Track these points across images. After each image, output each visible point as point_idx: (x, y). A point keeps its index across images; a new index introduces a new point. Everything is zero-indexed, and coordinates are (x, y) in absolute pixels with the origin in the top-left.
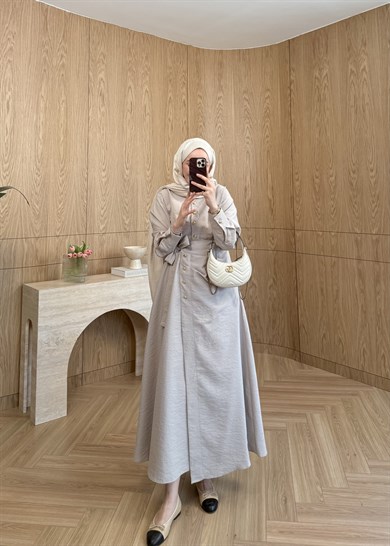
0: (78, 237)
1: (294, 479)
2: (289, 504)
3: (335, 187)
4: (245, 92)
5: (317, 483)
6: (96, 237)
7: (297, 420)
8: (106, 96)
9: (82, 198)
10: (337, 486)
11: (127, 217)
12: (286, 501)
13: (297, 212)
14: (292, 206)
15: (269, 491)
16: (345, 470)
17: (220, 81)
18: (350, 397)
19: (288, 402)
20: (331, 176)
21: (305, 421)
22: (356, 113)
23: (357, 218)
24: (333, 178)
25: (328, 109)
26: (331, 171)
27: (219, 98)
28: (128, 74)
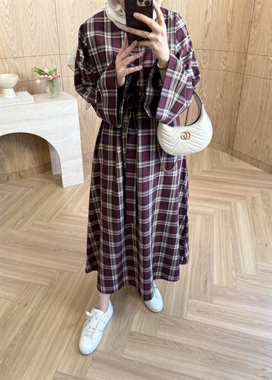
1: (215, 262)
2: (208, 285)
5: (233, 268)
7: (223, 207)
10: (248, 273)
12: (206, 282)
15: (194, 270)
16: (256, 258)
18: (268, 190)
19: (217, 190)
21: (228, 208)
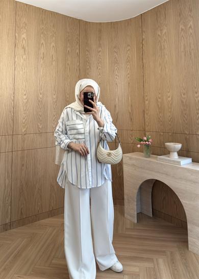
0: (7, 136)
3: (171, 104)
4: (115, 47)
6: (20, 136)
8: (27, 48)
9: (10, 112)
11: (41, 124)
13: (147, 120)
14: (144, 117)
17: (99, 41)
20: (169, 97)
22: (185, 55)
23: (186, 124)
24: (170, 99)
25: (166, 54)
26: (169, 94)
27: (99, 52)
28: (42, 36)
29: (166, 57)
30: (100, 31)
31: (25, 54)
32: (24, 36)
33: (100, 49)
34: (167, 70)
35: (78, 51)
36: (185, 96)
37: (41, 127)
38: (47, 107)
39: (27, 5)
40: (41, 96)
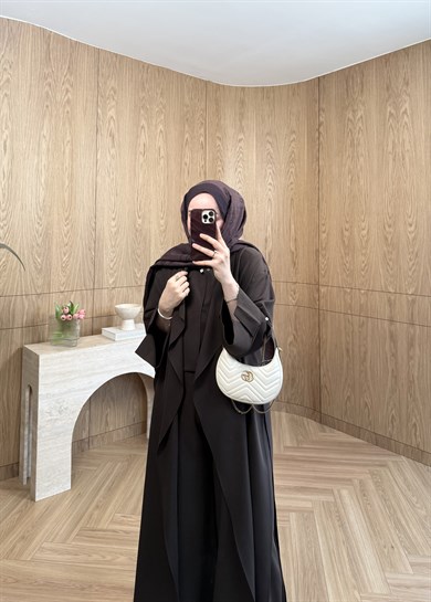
0: (85, 292)
3: (367, 242)
4: (268, 134)
5: (354, 587)
6: (105, 291)
7: (323, 498)
8: (116, 137)
9: (89, 249)
10: (377, 592)
11: (139, 270)
13: (322, 266)
14: (318, 260)
17: (241, 121)
18: (379, 469)
19: (312, 474)
20: (364, 229)
21: (331, 499)
22: (394, 160)
23: (392, 276)
24: (365, 232)
25: (362, 155)
26: (363, 224)
27: (240, 140)
28: (142, 112)
29: (362, 159)
30: (242, 103)
31: (113, 146)
32: (112, 113)
33: (241, 136)
34: (362, 183)
35: (202, 139)
36: (391, 230)
37: (139, 276)
38: (150, 241)
39: (116, 55)
40: (140, 221)
